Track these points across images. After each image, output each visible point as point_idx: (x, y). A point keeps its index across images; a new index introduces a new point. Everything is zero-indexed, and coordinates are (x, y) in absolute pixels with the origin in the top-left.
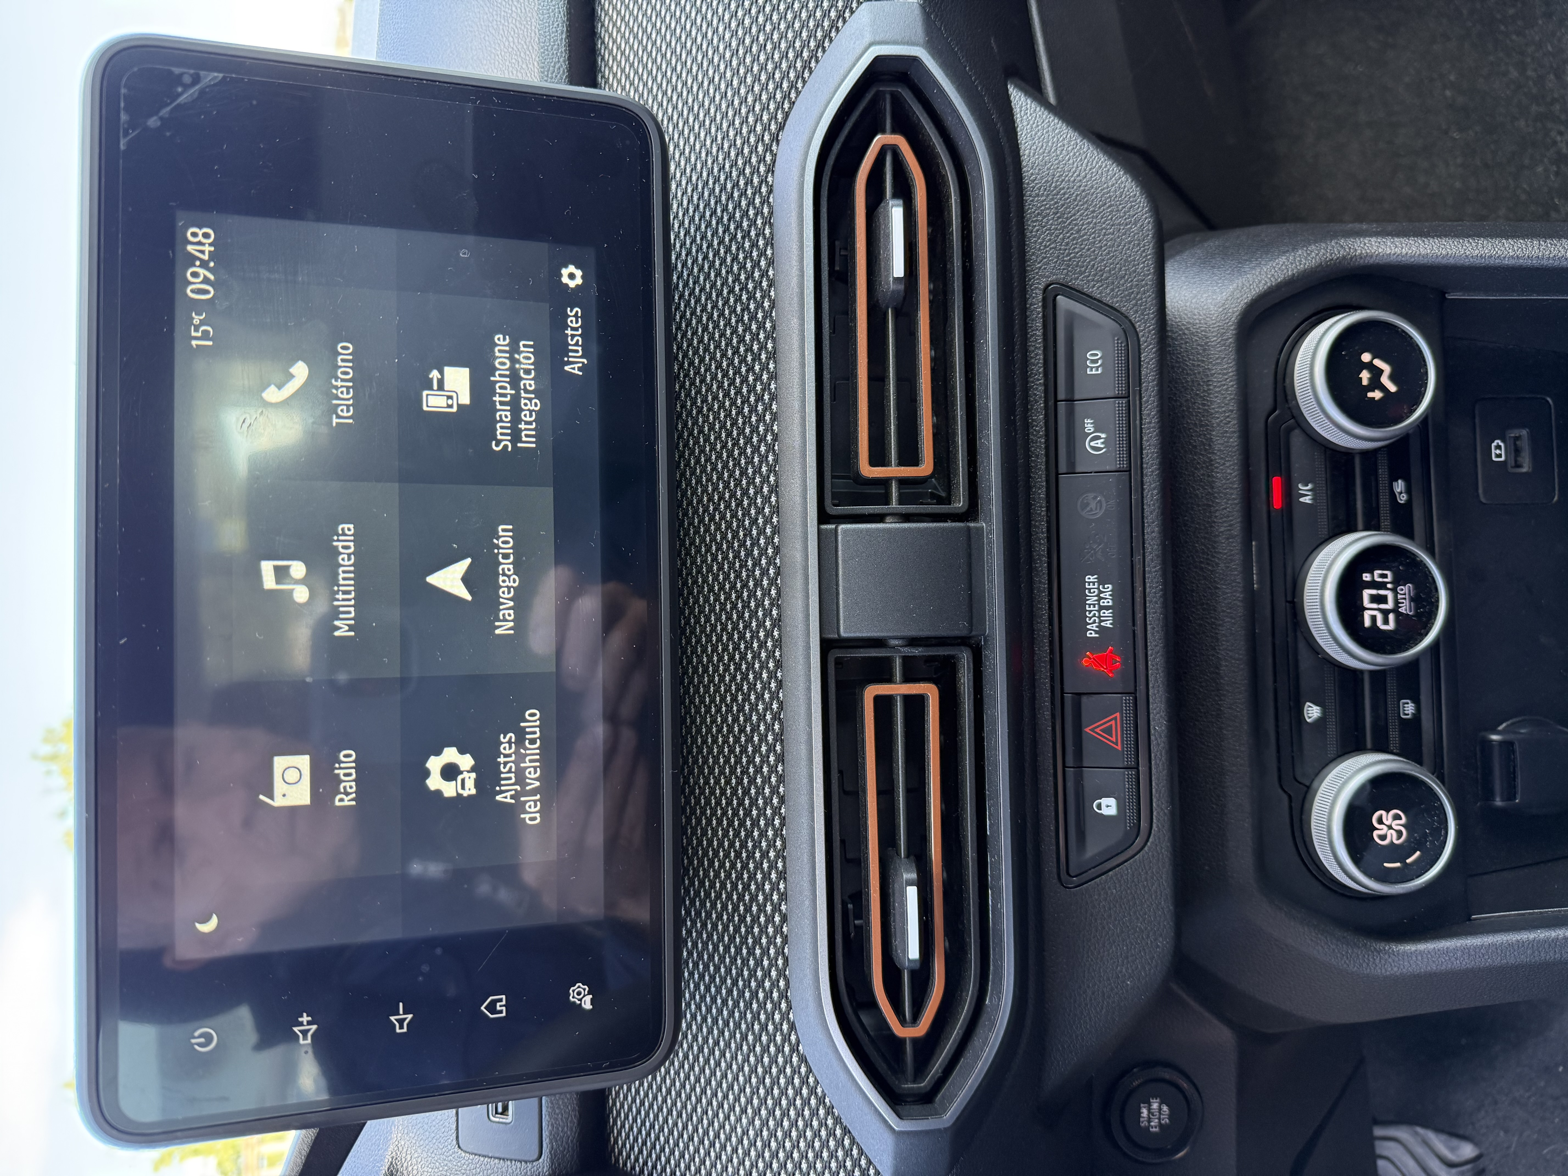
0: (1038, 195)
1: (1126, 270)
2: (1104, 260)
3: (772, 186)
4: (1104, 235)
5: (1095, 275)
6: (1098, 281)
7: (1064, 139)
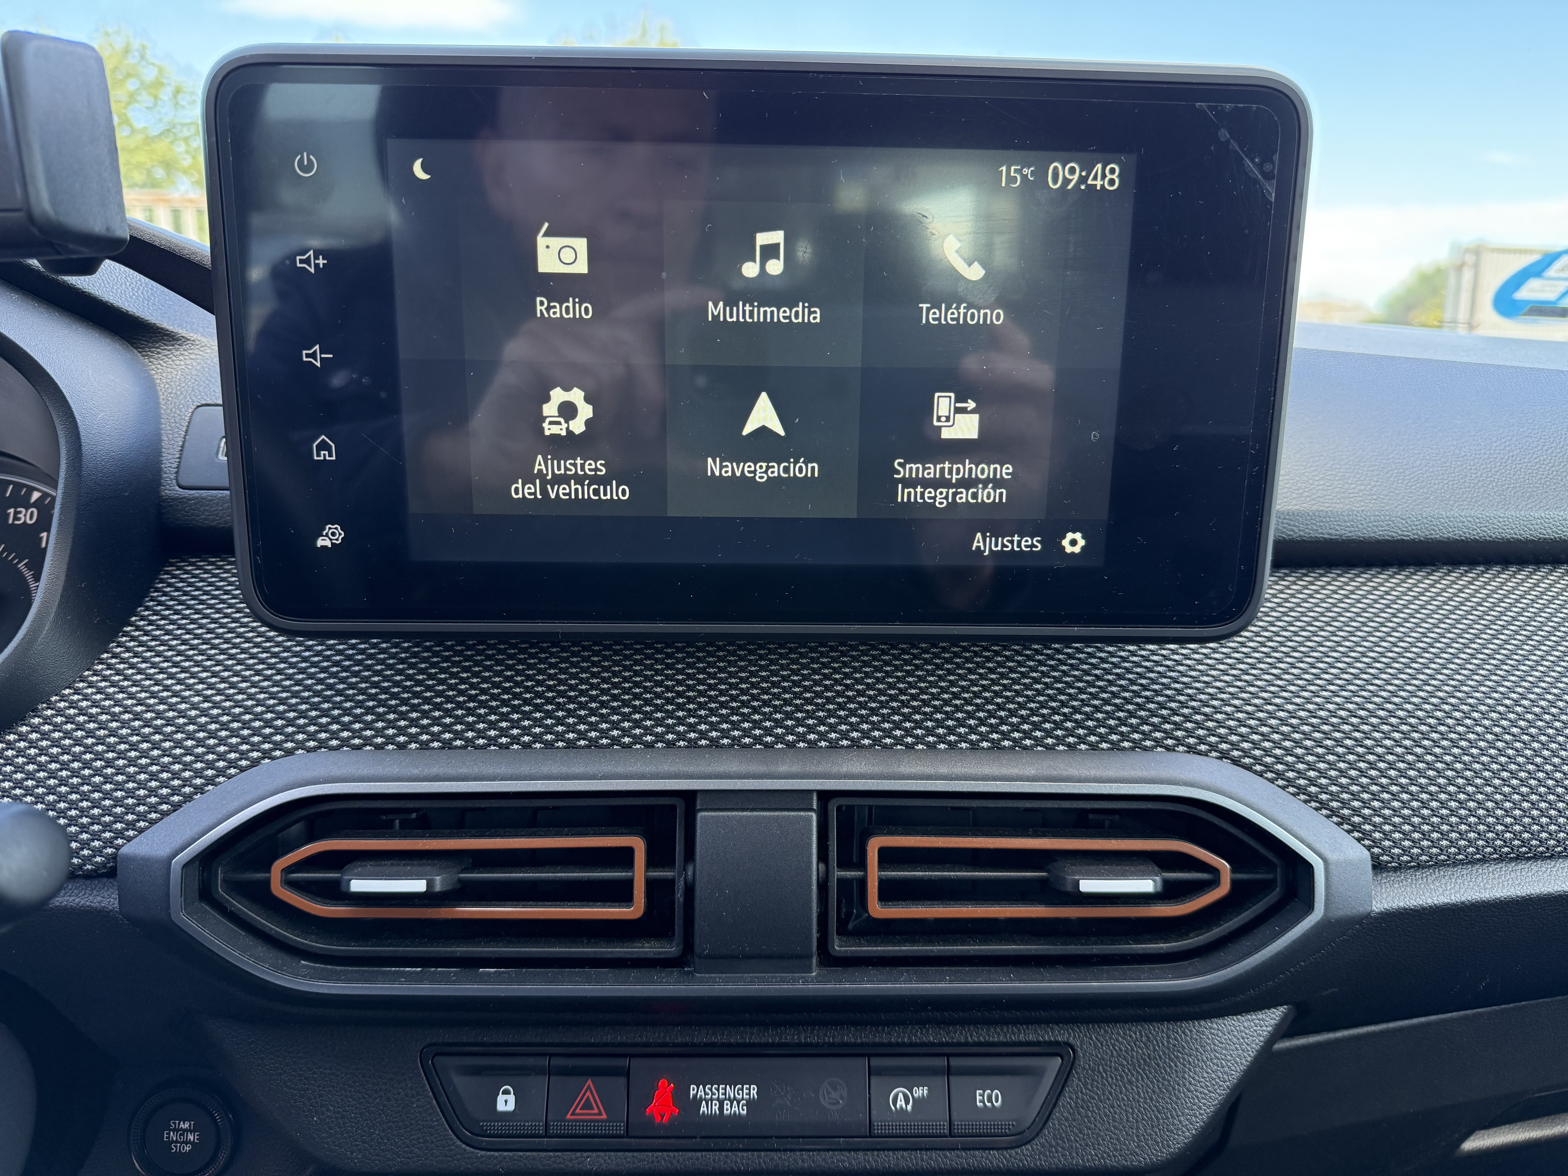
0: (1168, 1037)
1: (1088, 1135)
2: (1099, 1109)
3: (1174, 750)
4: (1126, 1111)
5: (1083, 1100)
6: (1076, 1103)
7: (1229, 1067)
